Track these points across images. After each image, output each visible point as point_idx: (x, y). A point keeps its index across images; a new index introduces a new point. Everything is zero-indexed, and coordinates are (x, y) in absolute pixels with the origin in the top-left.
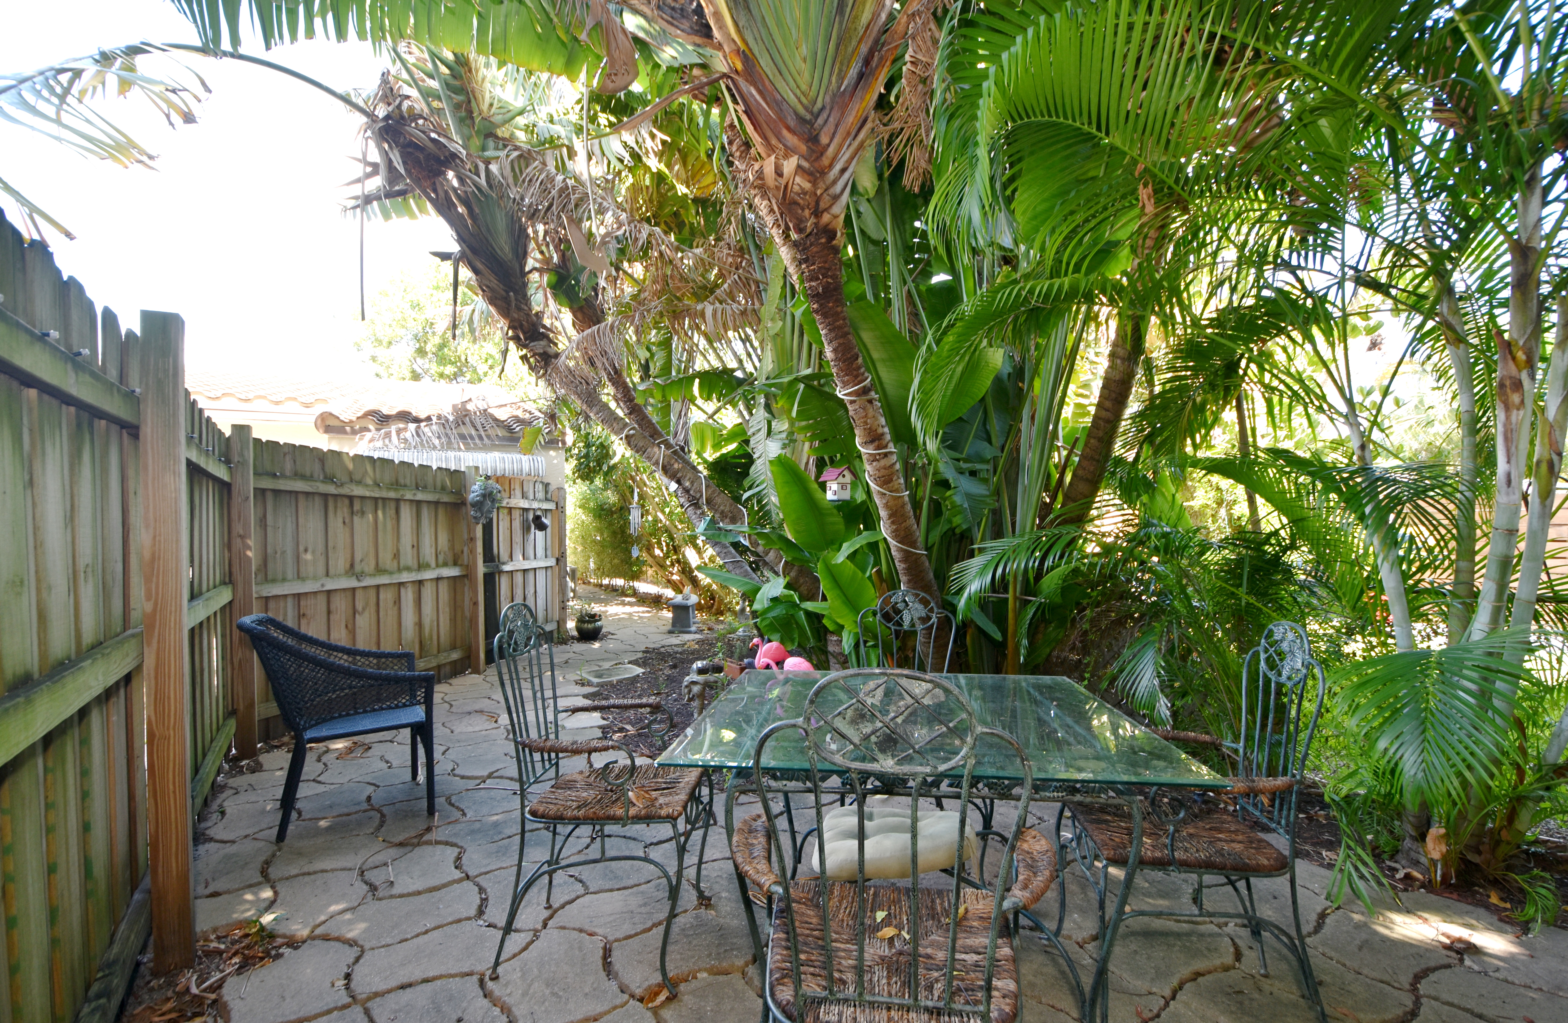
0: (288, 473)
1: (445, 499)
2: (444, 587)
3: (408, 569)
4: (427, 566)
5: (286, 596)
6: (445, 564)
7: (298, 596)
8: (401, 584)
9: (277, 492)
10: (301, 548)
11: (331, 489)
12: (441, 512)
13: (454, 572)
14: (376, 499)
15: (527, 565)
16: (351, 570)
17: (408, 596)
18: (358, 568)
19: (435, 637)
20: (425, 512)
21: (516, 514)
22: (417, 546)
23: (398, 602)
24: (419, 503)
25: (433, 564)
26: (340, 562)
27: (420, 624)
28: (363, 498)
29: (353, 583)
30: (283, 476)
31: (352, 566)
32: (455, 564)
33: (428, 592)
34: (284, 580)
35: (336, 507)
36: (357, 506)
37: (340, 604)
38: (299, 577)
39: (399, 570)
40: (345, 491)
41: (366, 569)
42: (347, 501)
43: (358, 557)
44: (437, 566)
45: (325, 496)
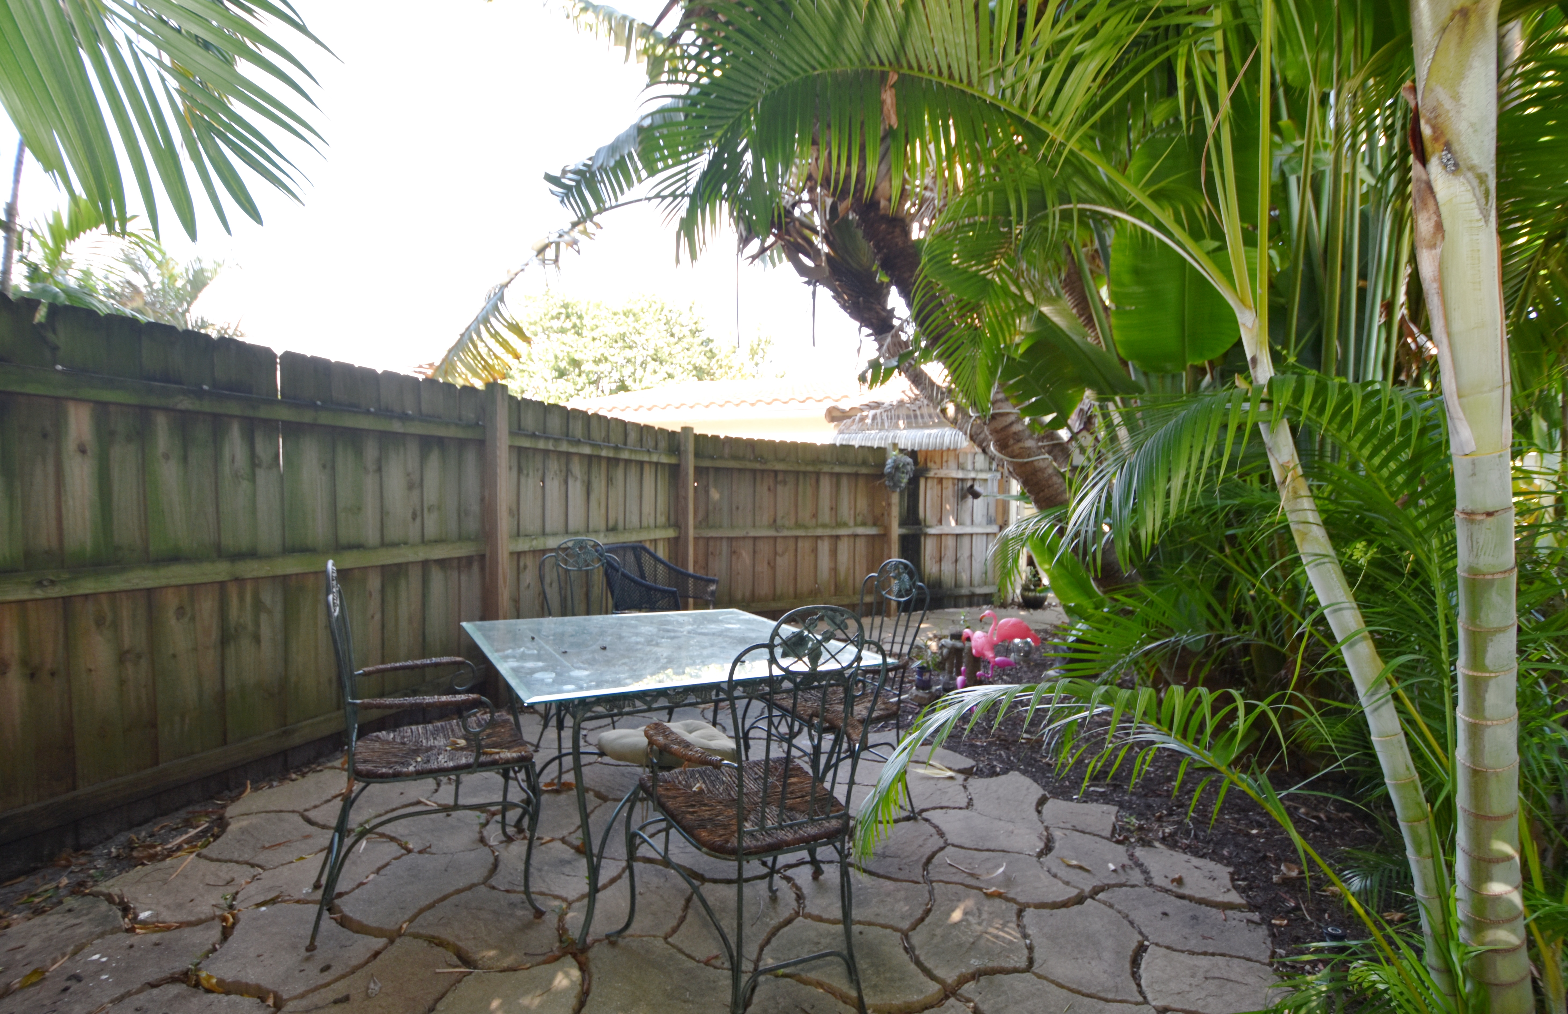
0: (726, 456)
1: (864, 470)
2: (861, 545)
3: (824, 526)
4: (845, 525)
5: (721, 538)
6: (864, 524)
7: (730, 539)
8: (818, 537)
9: (717, 470)
10: (734, 507)
11: (758, 466)
12: (861, 482)
13: (872, 531)
14: (797, 473)
15: (959, 530)
16: (774, 524)
17: (824, 548)
18: (779, 522)
19: (851, 582)
20: (844, 482)
21: (949, 485)
22: (834, 509)
23: (815, 550)
24: (838, 475)
25: (852, 523)
26: (766, 519)
27: (835, 570)
28: (785, 472)
29: (772, 533)
30: (721, 457)
31: (775, 521)
32: (875, 524)
33: (844, 547)
34: (720, 527)
35: (762, 479)
36: (780, 477)
37: (765, 549)
38: (732, 527)
39: (817, 526)
40: (768, 466)
41: (787, 524)
42: (772, 474)
43: (780, 514)
44: (856, 525)
45: (754, 472)
